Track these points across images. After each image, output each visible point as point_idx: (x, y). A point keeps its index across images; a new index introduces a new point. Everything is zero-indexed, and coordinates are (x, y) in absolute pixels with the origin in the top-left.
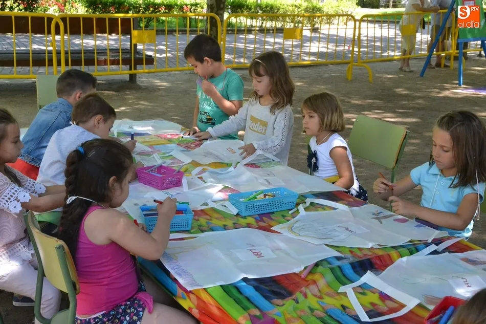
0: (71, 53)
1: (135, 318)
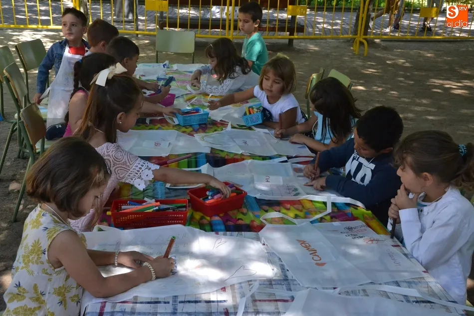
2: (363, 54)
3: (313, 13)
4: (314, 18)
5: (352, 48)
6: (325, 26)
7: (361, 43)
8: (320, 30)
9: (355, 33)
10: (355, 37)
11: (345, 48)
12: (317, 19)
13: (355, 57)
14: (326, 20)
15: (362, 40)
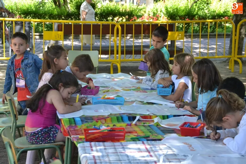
0: (126, 47)
1: (55, 132)
2: (239, 72)
3: (189, 40)
4: (191, 44)
5: (228, 67)
6: (202, 50)
7: (236, 63)
8: (197, 54)
9: (230, 53)
10: (229, 56)
11: (222, 68)
12: (194, 45)
13: (231, 74)
14: (202, 46)
15: (236, 59)
